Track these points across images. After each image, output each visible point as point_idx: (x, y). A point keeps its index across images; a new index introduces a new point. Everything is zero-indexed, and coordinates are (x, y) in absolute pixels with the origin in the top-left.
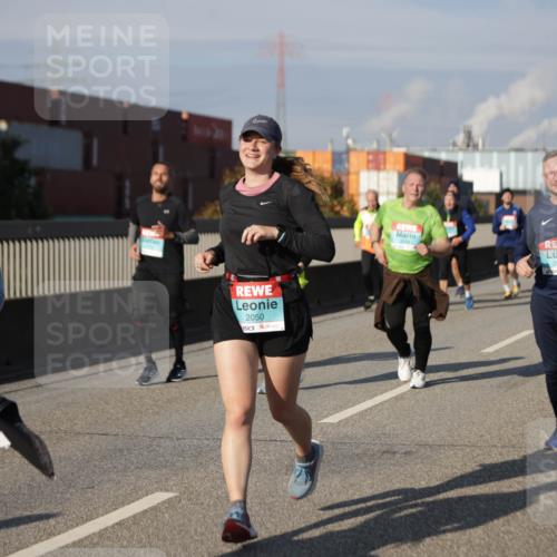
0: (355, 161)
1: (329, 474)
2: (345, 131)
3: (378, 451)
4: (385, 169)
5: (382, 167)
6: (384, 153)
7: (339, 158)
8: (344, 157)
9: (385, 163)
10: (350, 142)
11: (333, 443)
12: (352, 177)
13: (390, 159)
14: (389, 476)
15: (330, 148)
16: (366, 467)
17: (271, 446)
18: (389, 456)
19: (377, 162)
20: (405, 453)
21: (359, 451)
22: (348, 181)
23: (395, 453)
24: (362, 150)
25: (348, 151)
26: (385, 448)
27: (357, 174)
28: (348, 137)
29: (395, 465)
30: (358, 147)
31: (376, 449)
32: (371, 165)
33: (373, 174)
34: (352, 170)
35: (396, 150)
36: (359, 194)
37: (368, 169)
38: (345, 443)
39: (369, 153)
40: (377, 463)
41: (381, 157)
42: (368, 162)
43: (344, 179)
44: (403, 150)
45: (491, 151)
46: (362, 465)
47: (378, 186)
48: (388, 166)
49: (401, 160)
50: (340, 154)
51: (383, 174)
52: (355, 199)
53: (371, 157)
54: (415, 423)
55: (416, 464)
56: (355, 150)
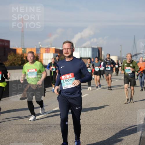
0: (42, 51)
1: (34, 133)
2: (39, 43)
3: (47, 126)
4: (50, 53)
5: (49, 52)
6: (49, 48)
7: (38, 50)
8: (39, 50)
9: (50, 51)
10: (41, 46)
11: (35, 125)
12: (41, 55)
13: (51, 50)
14: (50, 133)
15: (35, 47)
16: (43, 131)
17: (19, 126)
18: (50, 128)
19: (48, 51)
20: (54, 127)
21: (42, 127)
22: (40, 56)
23: (51, 127)
24: (44, 48)
25: (40, 48)
26: (49, 126)
27: (43, 54)
28: (40, 44)
29: (51, 130)
30: (43, 47)
31: (46, 126)
32: (46, 52)
33: (47, 54)
34: (41, 53)
35: (53, 48)
36: (43, 59)
37: (45, 53)
38: (38, 125)
39: (45, 49)
40: (47, 129)
41: (49, 49)
42: (45, 51)
43: (39, 55)
44: (54, 48)
45: (77, 48)
46: (43, 130)
47: (48, 57)
48: (50, 52)
49: (54, 50)
50: (38, 49)
51: (49, 54)
52: (42, 61)
53: (46, 50)
54: (56, 119)
55: (57, 130)
56: (42, 48)
